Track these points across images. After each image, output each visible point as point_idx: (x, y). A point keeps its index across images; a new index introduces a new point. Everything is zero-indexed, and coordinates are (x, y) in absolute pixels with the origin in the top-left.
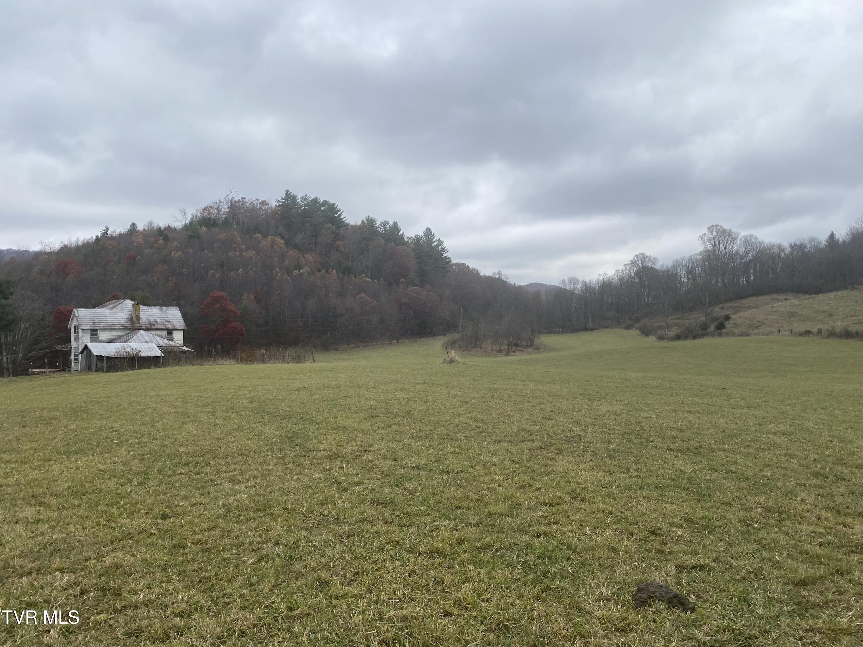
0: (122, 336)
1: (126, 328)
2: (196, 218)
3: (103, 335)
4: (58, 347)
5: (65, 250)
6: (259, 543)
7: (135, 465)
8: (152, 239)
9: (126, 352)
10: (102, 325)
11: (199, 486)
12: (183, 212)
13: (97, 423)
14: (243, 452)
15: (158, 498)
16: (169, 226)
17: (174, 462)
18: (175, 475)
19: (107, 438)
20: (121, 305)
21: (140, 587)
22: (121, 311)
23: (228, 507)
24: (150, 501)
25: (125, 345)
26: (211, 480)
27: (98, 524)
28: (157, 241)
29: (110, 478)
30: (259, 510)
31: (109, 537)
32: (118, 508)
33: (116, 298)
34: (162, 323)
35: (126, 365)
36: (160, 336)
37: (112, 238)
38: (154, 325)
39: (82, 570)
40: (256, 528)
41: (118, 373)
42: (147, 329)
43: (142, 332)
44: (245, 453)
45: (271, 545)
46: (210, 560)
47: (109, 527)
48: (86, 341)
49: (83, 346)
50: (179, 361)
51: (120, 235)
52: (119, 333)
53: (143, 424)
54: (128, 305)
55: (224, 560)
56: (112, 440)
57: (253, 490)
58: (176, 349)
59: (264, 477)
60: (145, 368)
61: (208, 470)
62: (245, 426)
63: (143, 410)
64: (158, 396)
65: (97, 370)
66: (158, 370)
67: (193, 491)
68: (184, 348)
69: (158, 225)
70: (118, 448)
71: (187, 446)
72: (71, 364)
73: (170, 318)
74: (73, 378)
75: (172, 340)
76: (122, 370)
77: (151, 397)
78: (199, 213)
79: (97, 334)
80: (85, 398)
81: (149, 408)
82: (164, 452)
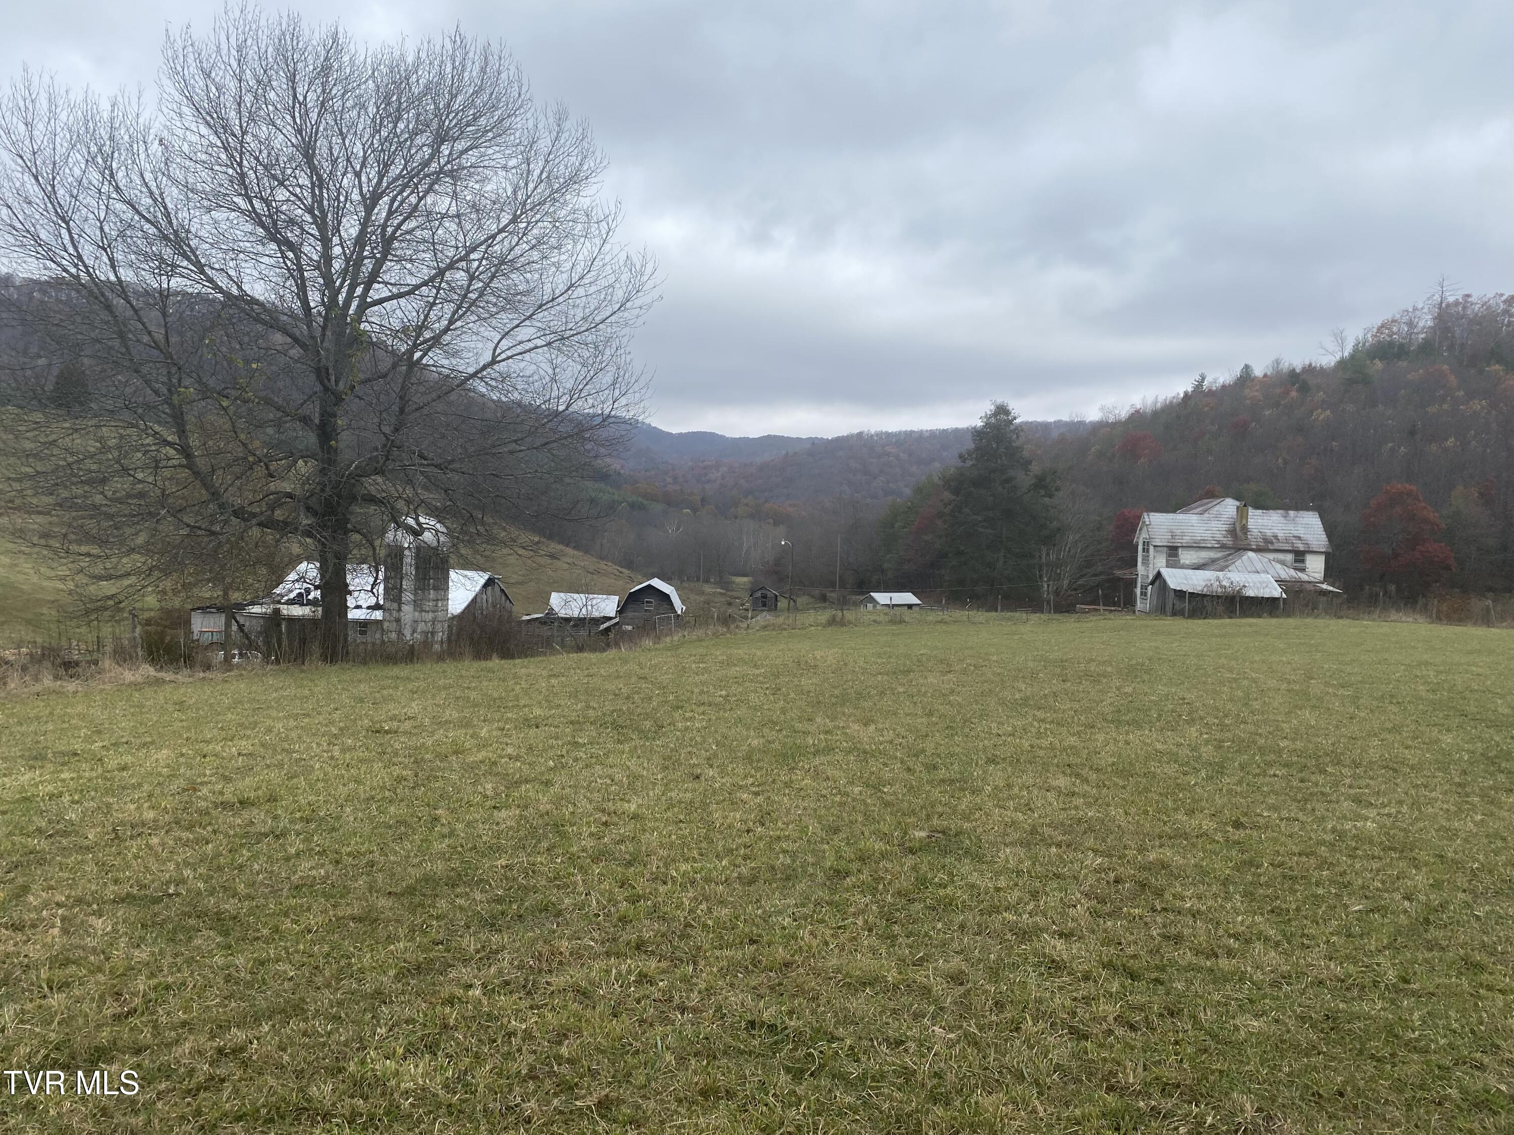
0: (1218, 559)
1: (1223, 547)
2: (1364, 345)
3: (1186, 557)
4: (1118, 573)
5: (1137, 417)
6: (1378, 889)
7: (1207, 752)
8: (1278, 391)
9: (1221, 587)
10: (1186, 540)
11: (1299, 796)
12: (1340, 339)
13: (1162, 689)
14: (1391, 764)
15: (1234, 800)
16: (1310, 365)
17: (1268, 758)
18: (1265, 776)
19: (1173, 711)
20: (1217, 508)
21: (1188, 893)
22: (1217, 517)
23: (1341, 835)
24: (1219, 801)
25: (1220, 574)
26: (1323, 794)
27: (1146, 812)
28: (1287, 393)
29: (1168, 763)
30: (1390, 849)
31: (1157, 831)
32: (1175, 801)
33: (1212, 495)
34: (1287, 541)
35: (1220, 609)
36: (1283, 563)
37: (1211, 393)
38: (1272, 543)
39: (1120, 858)
40: (1378, 870)
41: (1207, 621)
42: (1258, 550)
43: (1251, 554)
44: (1393, 767)
45: (1398, 896)
46: (1293, 891)
47: (1159, 820)
48: (1159, 565)
49: (1155, 572)
50: (1313, 609)
51: (1224, 387)
52: (1212, 555)
53: (1231, 700)
54: (1229, 507)
55: (1316, 896)
56: (1180, 716)
57: (1388, 822)
58: (1310, 587)
59: (1415, 804)
60: (1252, 616)
61: (1321, 779)
62: (1408, 726)
63: (1235, 680)
64: (1263, 662)
65: (1174, 614)
66: (1274, 621)
67: (1289, 802)
68: (1325, 586)
69: (1290, 364)
70: (1186, 726)
71: (1294, 740)
72: (1135, 602)
73: (1301, 532)
74: (1138, 623)
75: (1303, 570)
76: (1215, 616)
77: (1252, 662)
78: (1369, 335)
79: (1176, 555)
80: (1151, 653)
81: (1244, 678)
82: (1255, 743)
